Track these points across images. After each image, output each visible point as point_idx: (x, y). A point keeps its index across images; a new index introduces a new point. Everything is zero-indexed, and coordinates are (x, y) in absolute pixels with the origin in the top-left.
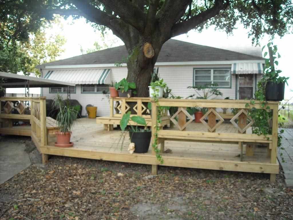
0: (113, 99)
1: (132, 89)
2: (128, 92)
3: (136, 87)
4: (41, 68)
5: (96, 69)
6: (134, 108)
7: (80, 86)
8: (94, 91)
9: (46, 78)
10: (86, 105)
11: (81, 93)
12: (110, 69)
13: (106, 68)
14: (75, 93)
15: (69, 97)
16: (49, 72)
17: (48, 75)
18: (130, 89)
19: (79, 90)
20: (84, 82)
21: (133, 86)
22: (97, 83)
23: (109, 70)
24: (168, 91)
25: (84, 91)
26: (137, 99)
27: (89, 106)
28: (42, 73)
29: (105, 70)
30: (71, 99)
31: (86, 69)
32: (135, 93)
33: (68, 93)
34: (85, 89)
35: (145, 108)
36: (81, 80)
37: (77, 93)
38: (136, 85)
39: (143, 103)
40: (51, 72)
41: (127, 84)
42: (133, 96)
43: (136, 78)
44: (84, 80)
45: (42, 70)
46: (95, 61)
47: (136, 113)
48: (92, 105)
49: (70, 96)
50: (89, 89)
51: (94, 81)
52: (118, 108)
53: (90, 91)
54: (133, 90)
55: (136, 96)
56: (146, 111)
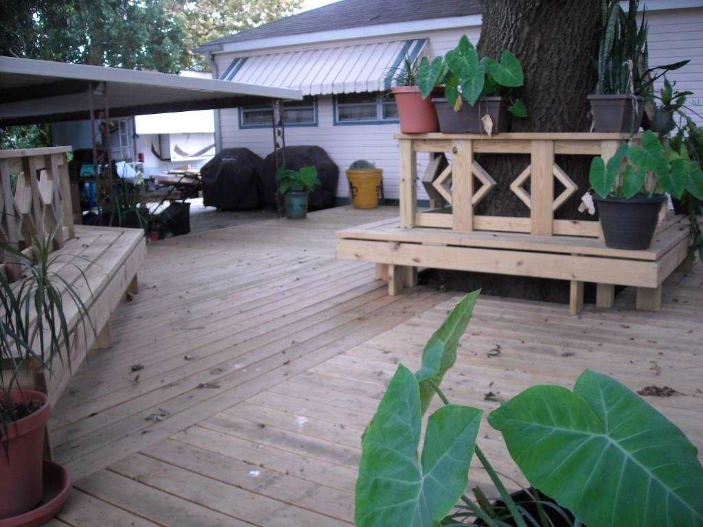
0: (413, 141)
1: (503, 91)
2: (481, 106)
3: (525, 80)
4: (210, 52)
5: (379, 40)
6: (515, 187)
7: (331, 101)
8: (374, 115)
9: (225, 80)
10: (351, 162)
11: (335, 124)
12: (424, 40)
13: (410, 38)
14: (316, 125)
15: (279, 140)
16: (236, 60)
17: (232, 71)
18: (492, 88)
19: (326, 115)
20: (339, 85)
21: (510, 73)
22: (382, 89)
23: (421, 42)
24: (673, 102)
25: (342, 116)
26: (529, 141)
27: (360, 165)
28: (216, 66)
29: (409, 42)
30: (287, 145)
31: (346, 44)
32: (517, 109)
33: (274, 126)
34: (347, 111)
35: (570, 187)
36: (329, 80)
37: (320, 125)
38: (525, 71)
39: (560, 160)
40: (240, 61)
41: (480, 66)
42: (507, 124)
43: (527, 29)
44: (340, 80)
45: (216, 57)
46: (377, 15)
47: (523, 211)
48: (371, 162)
49: (281, 134)
50: (357, 111)
51: (372, 82)
52: (437, 184)
53: (361, 116)
54: (508, 94)
55: (525, 124)
56: (576, 199)
